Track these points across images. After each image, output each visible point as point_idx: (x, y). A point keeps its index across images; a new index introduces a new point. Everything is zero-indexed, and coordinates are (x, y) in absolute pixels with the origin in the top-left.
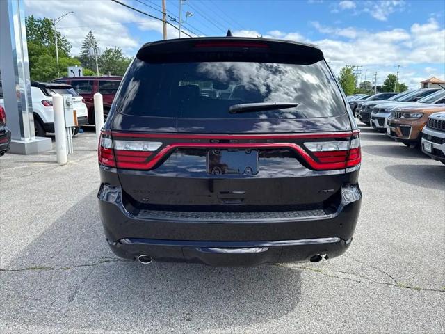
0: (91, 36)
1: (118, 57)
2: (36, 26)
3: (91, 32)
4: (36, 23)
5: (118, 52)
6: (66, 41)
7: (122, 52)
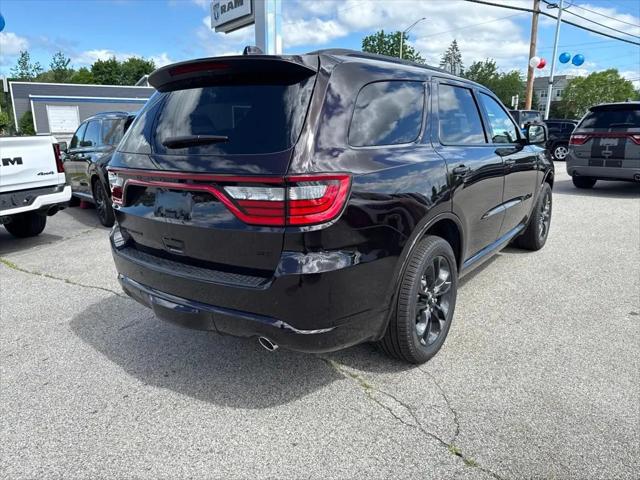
0: (455, 47)
1: (491, 73)
2: (386, 43)
3: (455, 42)
4: (387, 39)
5: (490, 66)
6: (420, 58)
7: (496, 67)
